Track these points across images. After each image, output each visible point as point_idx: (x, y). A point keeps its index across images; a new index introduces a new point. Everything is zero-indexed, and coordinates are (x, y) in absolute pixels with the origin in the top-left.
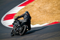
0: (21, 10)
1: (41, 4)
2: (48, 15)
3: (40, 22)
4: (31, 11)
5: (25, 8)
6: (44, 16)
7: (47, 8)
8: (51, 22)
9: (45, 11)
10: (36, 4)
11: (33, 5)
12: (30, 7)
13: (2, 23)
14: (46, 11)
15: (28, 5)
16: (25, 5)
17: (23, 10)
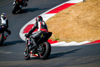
0: (50, 18)
1: (80, 12)
2: (90, 29)
3: (78, 38)
4: (65, 21)
5: (57, 16)
6: (84, 29)
7: (90, 18)
8: (95, 40)
9: (86, 23)
10: (73, 12)
11: (69, 12)
12: (63, 15)
13: (21, 36)
14: (88, 23)
15: (61, 12)
16: (57, 12)
17: (53, 19)
